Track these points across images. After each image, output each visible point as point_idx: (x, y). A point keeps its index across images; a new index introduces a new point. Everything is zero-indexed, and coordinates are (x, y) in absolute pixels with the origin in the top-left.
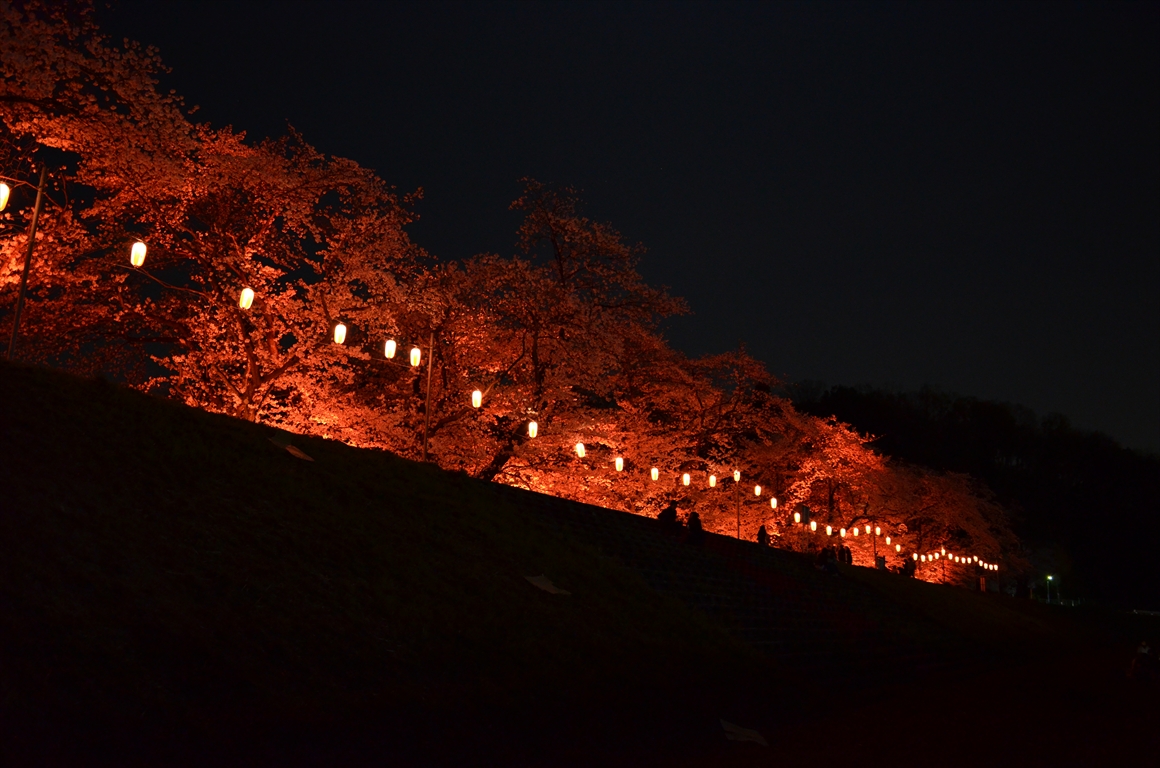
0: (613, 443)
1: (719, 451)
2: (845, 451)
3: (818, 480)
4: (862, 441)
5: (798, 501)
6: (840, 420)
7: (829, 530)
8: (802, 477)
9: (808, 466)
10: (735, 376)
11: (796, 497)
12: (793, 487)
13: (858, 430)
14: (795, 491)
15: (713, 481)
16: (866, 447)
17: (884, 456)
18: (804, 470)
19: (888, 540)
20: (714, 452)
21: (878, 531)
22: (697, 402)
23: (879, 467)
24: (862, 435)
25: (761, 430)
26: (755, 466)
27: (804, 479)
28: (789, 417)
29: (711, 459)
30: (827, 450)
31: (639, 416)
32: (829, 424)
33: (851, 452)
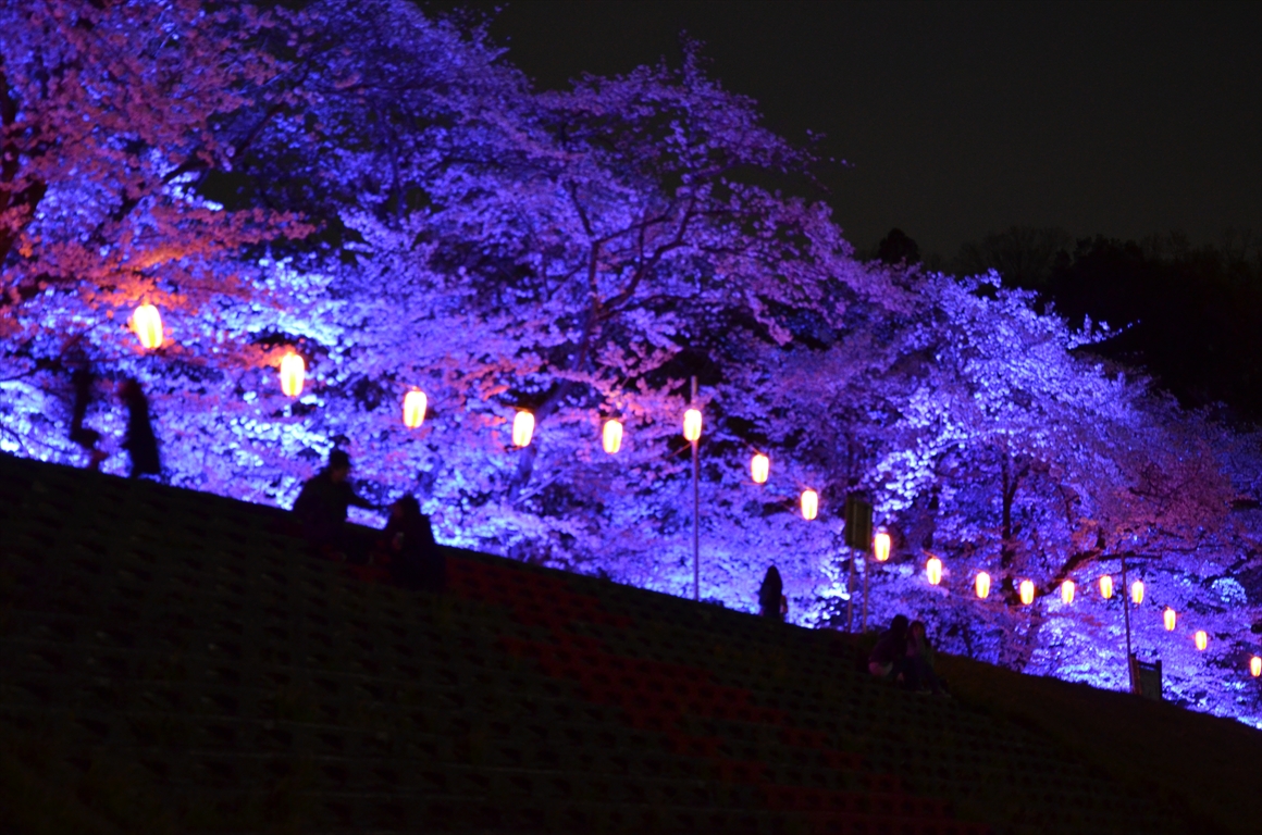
0: (327, 330)
1: (630, 354)
2: (1021, 370)
3: (952, 448)
4: (1077, 340)
5: (898, 505)
6: (1010, 283)
7: (983, 584)
8: (910, 440)
9: (921, 407)
10: (676, 144)
11: (894, 495)
12: (883, 467)
13: (1061, 311)
14: (889, 478)
15: (613, 436)
16: (1081, 357)
17: (1129, 379)
18: (913, 421)
19: (1170, 618)
20: (612, 355)
21: (1138, 591)
22: (577, 222)
23: (1120, 412)
24: (1074, 326)
25: (763, 299)
26: (778, 413)
27: (914, 447)
28: (827, 255)
29: (605, 376)
30: (974, 365)
31: (405, 257)
32: (979, 294)
33: (1042, 369)
